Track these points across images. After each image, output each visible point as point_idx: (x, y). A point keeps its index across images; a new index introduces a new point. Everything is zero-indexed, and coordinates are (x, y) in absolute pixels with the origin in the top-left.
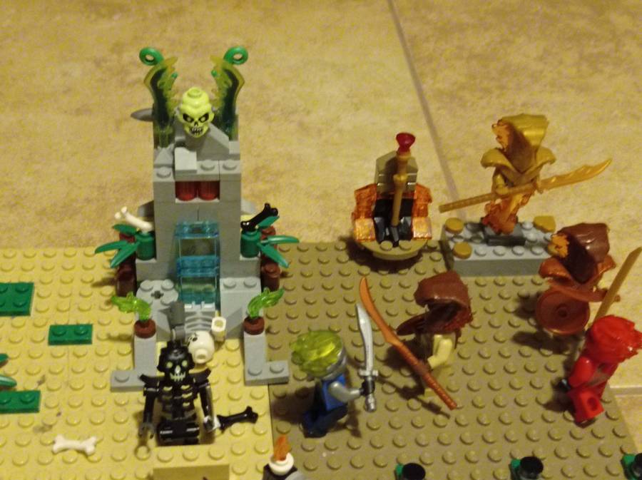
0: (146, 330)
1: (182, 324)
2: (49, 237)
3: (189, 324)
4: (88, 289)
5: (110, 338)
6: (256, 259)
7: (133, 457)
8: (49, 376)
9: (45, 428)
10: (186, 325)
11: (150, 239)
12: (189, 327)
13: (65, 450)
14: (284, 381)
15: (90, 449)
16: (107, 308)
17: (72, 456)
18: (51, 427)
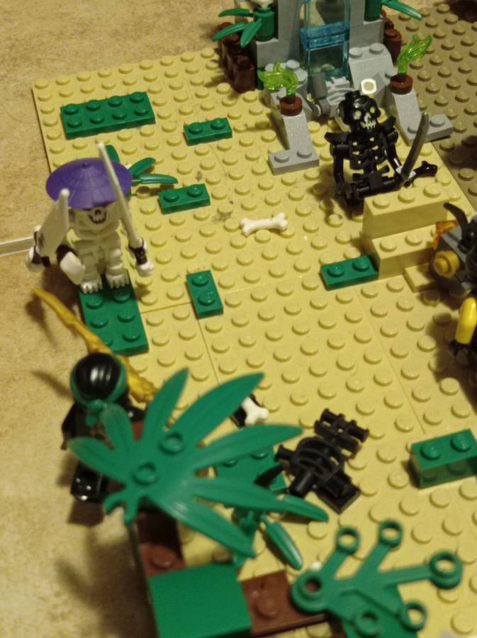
0: (292, 106)
1: (324, 98)
2: (134, 54)
3: (331, 97)
4: (203, 91)
5: (249, 129)
6: (379, 21)
7: (327, 227)
8: (204, 172)
9: (223, 216)
10: (328, 98)
11: (271, 14)
12: (331, 100)
13: (255, 232)
14: (446, 135)
15: (283, 223)
16: (230, 102)
17: (264, 235)
18: (230, 213)
